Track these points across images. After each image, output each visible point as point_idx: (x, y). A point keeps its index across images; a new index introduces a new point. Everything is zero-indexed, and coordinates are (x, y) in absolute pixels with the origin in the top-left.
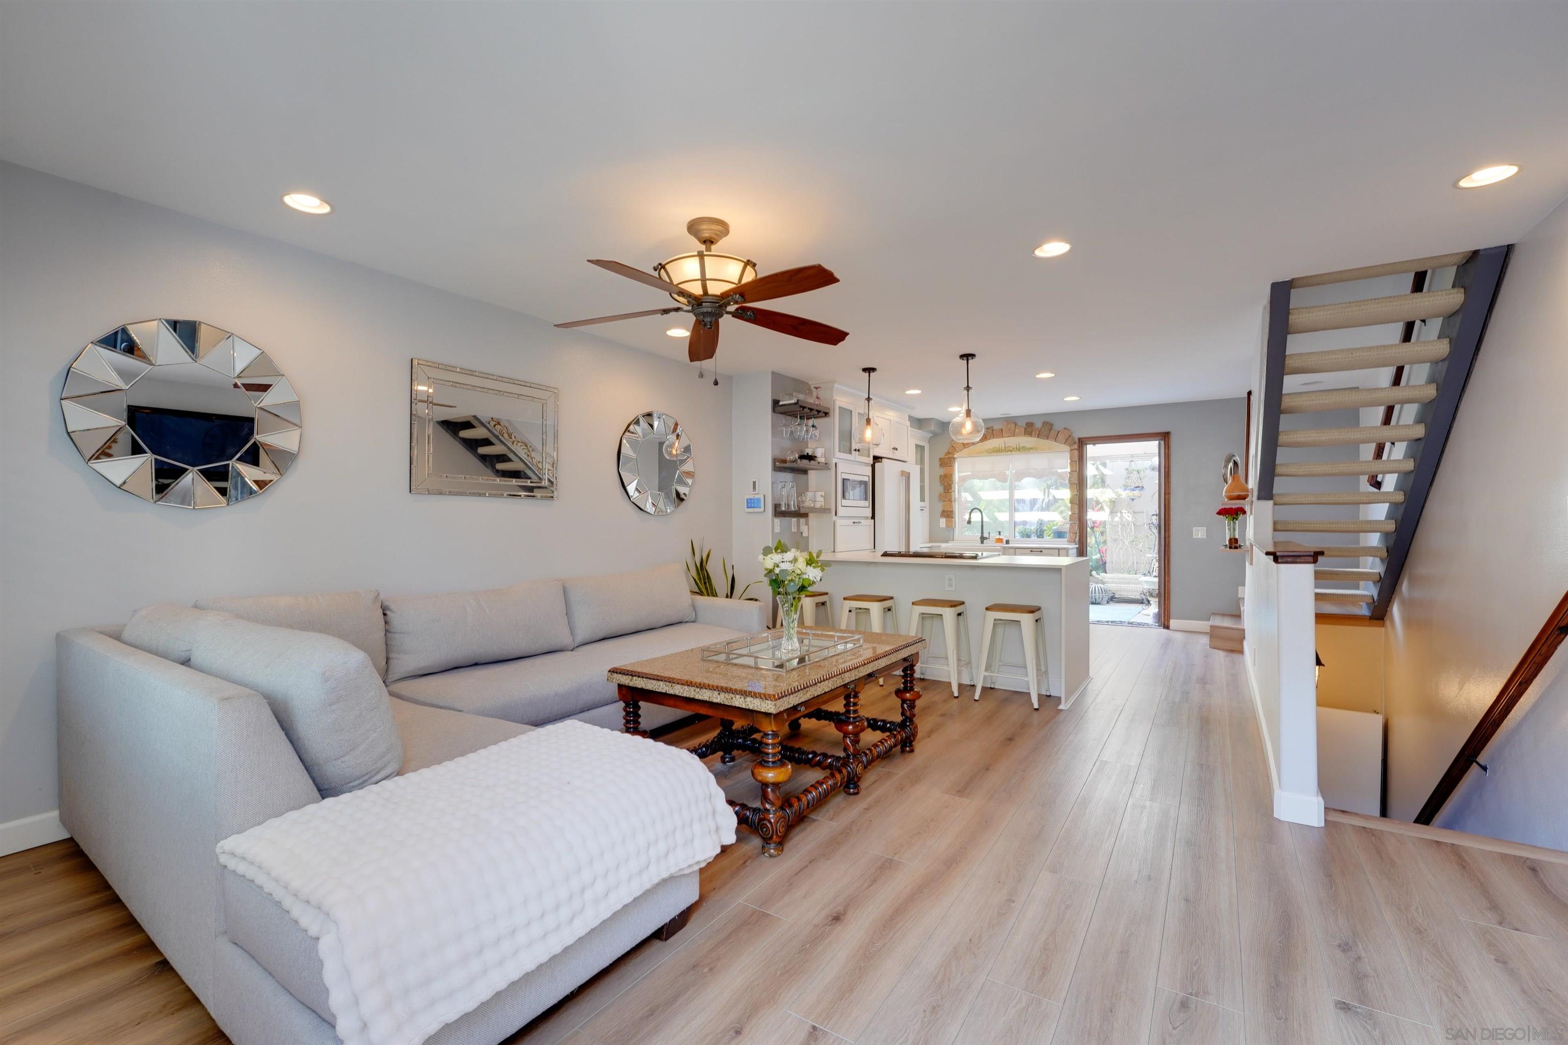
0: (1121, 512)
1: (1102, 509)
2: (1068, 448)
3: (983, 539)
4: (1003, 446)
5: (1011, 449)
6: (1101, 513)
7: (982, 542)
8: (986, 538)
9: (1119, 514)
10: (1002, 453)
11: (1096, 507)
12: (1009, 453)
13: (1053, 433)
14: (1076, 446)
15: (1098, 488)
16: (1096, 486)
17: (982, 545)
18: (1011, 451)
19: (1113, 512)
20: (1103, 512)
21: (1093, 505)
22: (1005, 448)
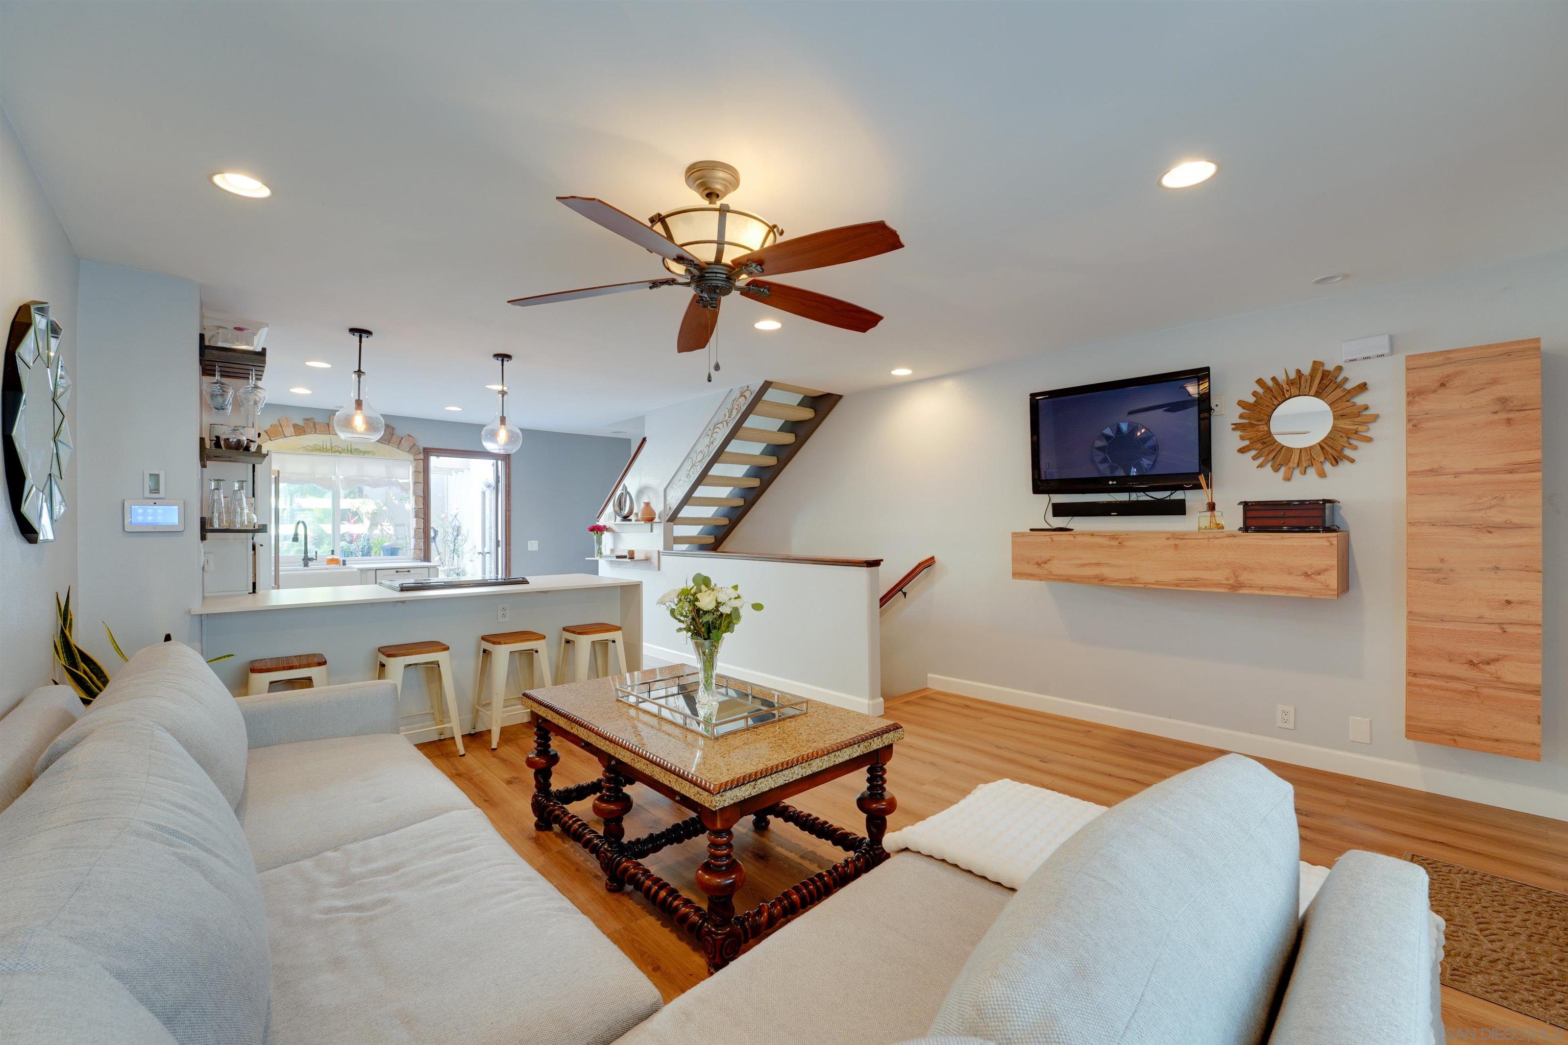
0: (382, 525)
1: (360, 520)
2: (411, 457)
3: (307, 560)
4: (329, 445)
5: (340, 450)
6: (359, 525)
7: (306, 565)
8: (312, 559)
9: (379, 527)
10: (327, 454)
11: (352, 519)
12: (337, 454)
13: (394, 439)
14: (422, 456)
15: (355, 498)
16: (352, 495)
17: (306, 568)
18: (340, 453)
19: (373, 525)
20: (361, 524)
21: (349, 516)
22: (332, 447)
